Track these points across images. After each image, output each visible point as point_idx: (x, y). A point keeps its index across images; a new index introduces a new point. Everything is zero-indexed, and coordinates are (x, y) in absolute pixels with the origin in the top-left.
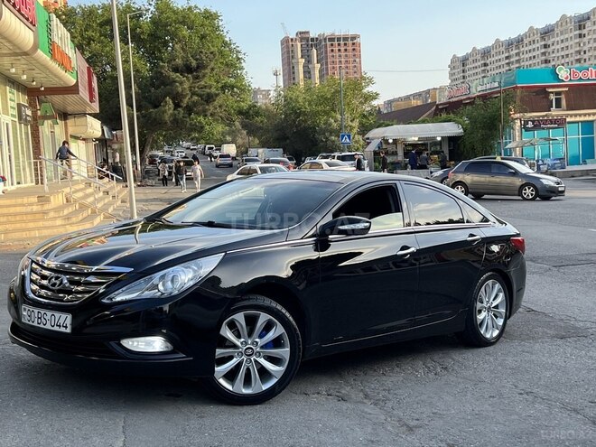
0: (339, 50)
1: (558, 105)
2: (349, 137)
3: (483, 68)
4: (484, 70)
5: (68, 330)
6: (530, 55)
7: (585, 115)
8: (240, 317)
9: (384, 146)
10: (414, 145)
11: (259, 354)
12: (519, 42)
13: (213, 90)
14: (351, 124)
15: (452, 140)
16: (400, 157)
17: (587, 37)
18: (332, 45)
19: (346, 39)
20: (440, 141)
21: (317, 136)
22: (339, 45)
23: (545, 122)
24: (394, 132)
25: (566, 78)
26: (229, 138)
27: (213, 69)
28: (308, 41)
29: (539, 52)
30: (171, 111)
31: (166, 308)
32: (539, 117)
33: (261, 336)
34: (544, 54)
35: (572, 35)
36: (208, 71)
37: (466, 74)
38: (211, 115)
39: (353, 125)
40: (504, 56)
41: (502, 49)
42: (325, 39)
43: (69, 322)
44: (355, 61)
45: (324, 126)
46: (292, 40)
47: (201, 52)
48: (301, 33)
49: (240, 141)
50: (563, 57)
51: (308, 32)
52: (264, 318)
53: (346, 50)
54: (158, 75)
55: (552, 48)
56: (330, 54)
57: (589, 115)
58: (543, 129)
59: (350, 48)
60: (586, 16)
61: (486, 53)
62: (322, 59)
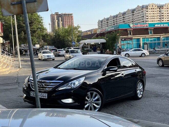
0: (67, 18)
1: (130, 34)
2: (74, 43)
3: (107, 23)
4: (107, 24)
5: (46, 98)
6: (120, 20)
7: (137, 37)
8: (89, 93)
9: (85, 45)
10: (93, 45)
11: (93, 103)
12: (116, 16)
13: (35, 29)
14: (74, 39)
15: (103, 44)
16: (89, 48)
17: (135, 15)
18: (65, 16)
19: (69, 15)
20: (100, 44)
21: (65, 42)
22: (67, 16)
23: (127, 39)
24: (87, 41)
25: (132, 27)
26: (37, 43)
27: (35, 23)
28: (58, 15)
29: (122, 19)
30: (23, 35)
31: (72, 91)
32: (125, 37)
33: (94, 98)
34: (123, 20)
35: (131, 14)
36: (34, 24)
37: (102, 25)
38: (35, 36)
39: (75, 39)
40: (112, 20)
41: (112, 18)
42: (63, 15)
43: (46, 96)
44: (72, 21)
45: (67, 40)
46: (53, 15)
47: (32, 18)
48: (56, 13)
49: (41, 44)
50: (128, 21)
51: (58, 13)
52: (95, 93)
53: (69, 18)
54: (19, 25)
55: (125, 18)
56: (64, 19)
57: (138, 37)
58: (127, 40)
59: (70, 17)
60: (134, 10)
61: (108, 19)
62: (62, 20)
